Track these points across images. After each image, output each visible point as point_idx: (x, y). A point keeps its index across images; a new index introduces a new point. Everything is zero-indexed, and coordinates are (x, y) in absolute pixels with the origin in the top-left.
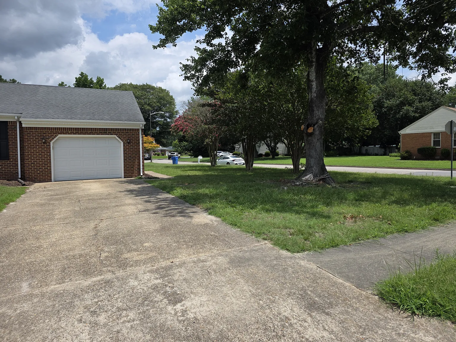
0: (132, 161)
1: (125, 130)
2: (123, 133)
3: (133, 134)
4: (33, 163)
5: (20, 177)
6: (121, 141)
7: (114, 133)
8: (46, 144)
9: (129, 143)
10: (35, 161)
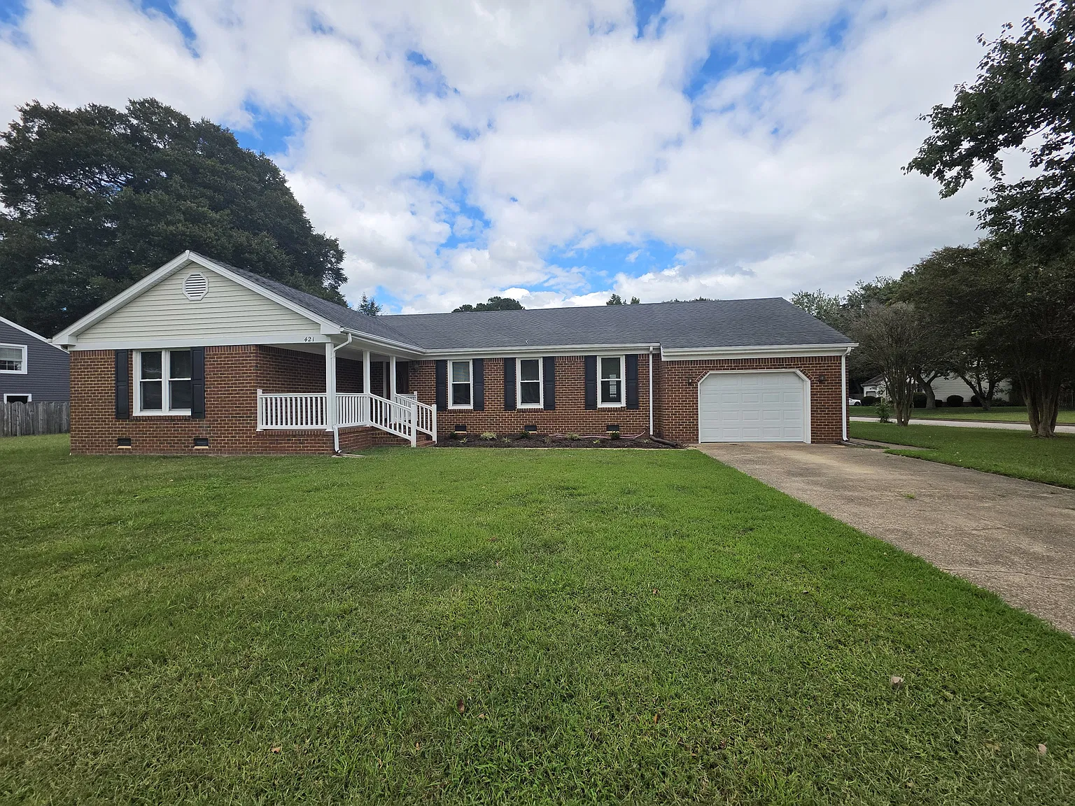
0: (827, 414)
1: (816, 359)
2: (811, 364)
3: (830, 366)
4: (674, 414)
5: (651, 433)
6: (807, 379)
7: (796, 365)
8: (692, 384)
9: (821, 382)
10: (677, 412)
